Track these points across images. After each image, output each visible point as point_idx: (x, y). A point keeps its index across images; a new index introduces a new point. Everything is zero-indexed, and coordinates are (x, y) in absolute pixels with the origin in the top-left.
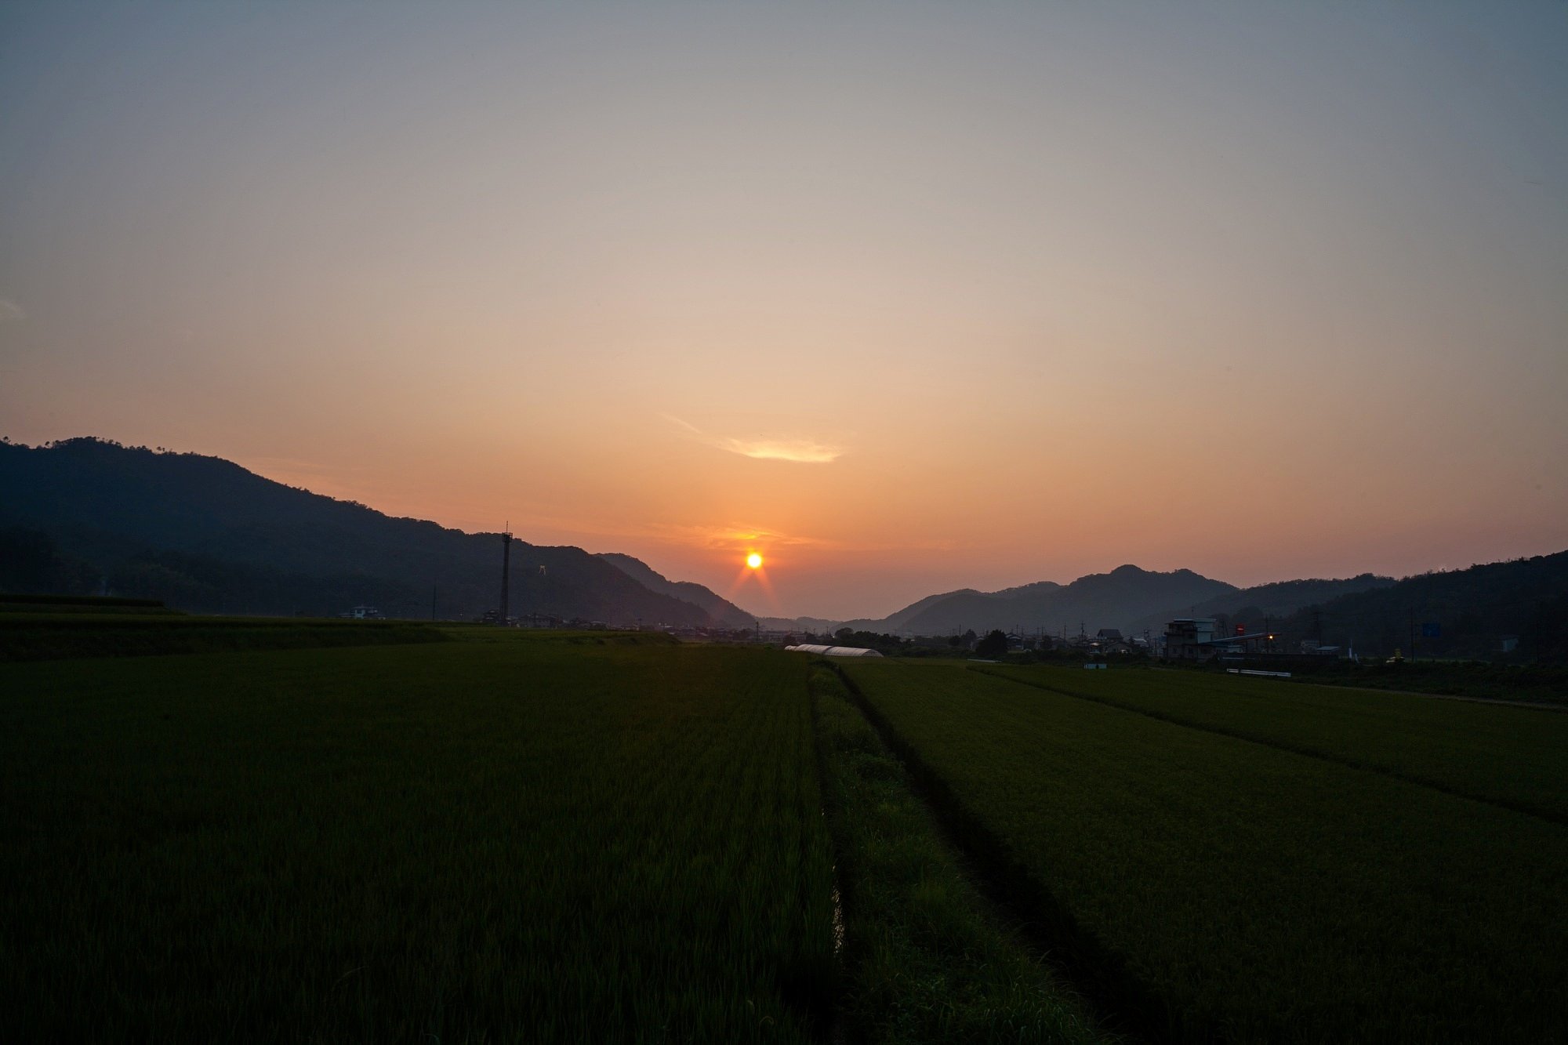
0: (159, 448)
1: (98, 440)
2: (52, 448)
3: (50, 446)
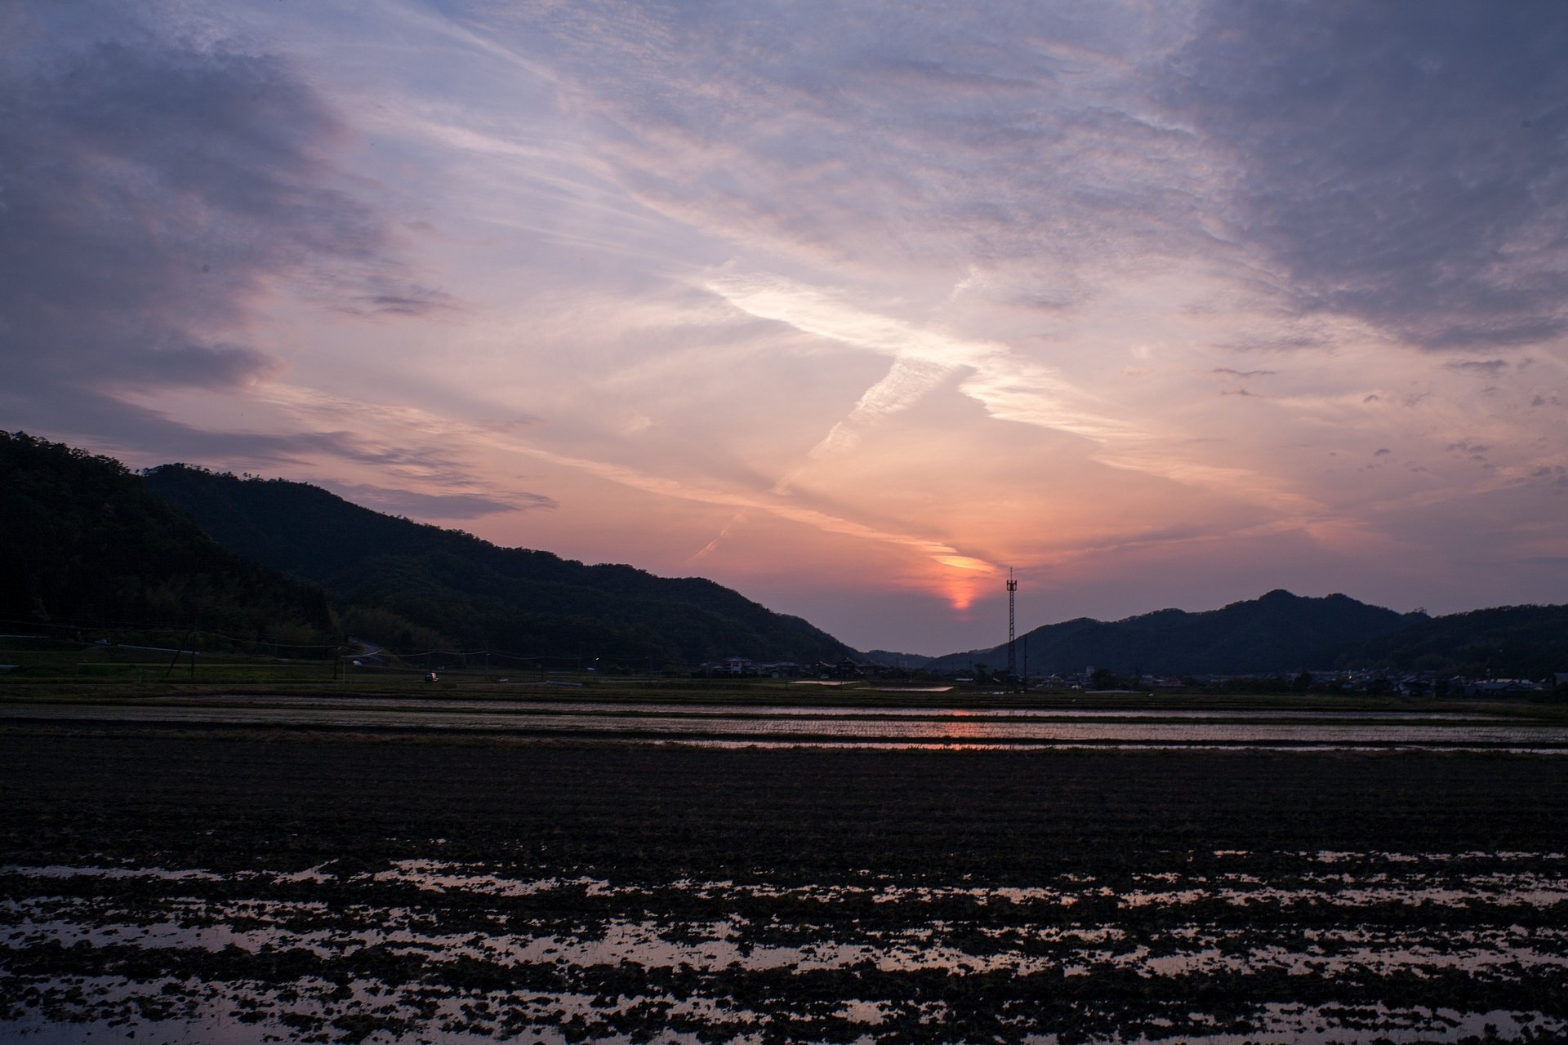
0: (245, 475)
1: (185, 468)
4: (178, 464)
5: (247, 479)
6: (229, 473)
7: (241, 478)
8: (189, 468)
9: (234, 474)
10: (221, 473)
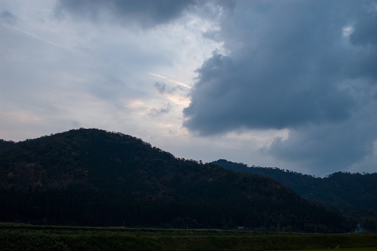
4: (340, 172)
6: (358, 173)
7: (362, 174)
8: (344, 173)
9: (359, 173)
10: (355, 173)
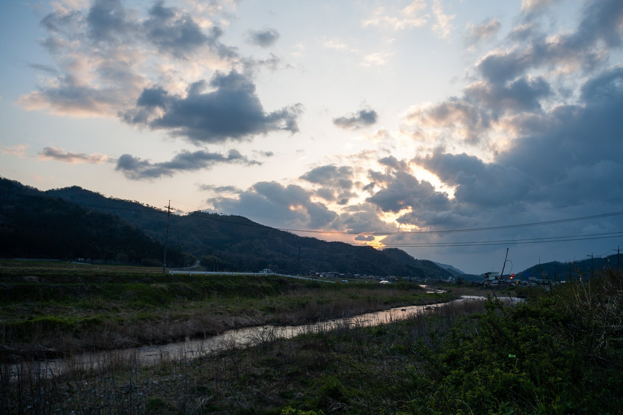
0: (221, 213)
1: (201, 212)
2: (188, 216)
3: (187, 214)
5: (222, 215)
9: (218, 213)
